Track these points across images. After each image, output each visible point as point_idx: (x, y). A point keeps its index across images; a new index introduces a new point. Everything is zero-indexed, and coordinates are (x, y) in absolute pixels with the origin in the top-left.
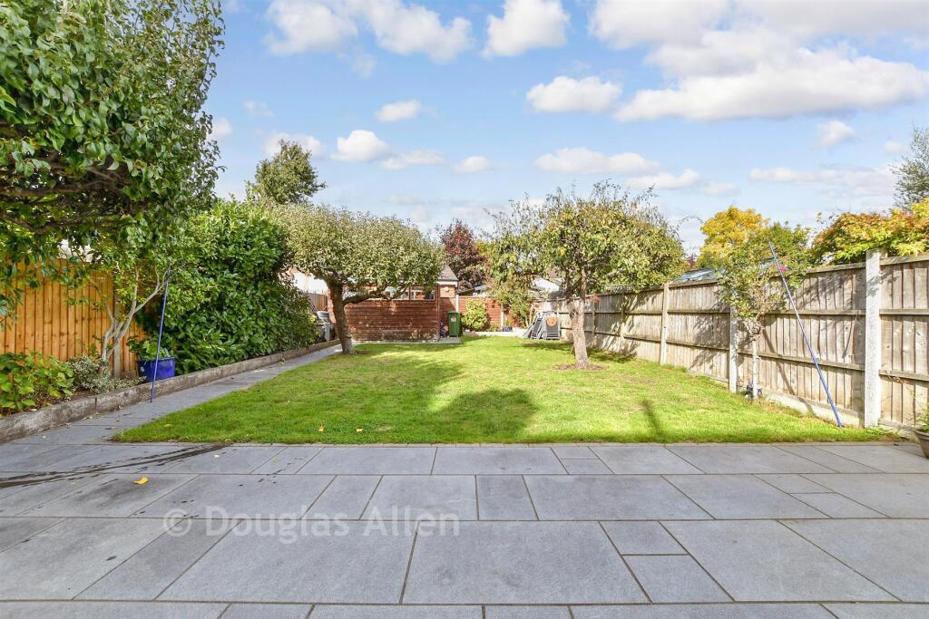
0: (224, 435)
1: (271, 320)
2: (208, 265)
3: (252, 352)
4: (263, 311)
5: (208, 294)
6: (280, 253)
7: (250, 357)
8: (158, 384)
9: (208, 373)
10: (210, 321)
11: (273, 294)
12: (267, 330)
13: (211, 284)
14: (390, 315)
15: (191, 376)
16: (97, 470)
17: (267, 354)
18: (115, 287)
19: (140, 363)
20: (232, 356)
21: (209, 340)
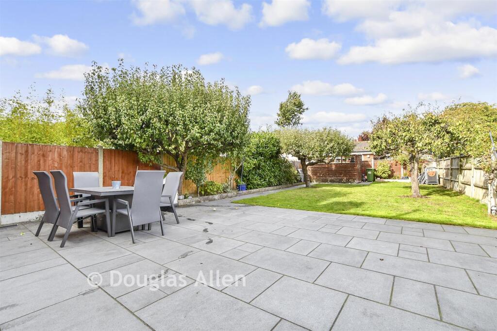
0: (255, 204)
1: (276, 173)
2: (254, 156)
3: (270, 184)
4: (273, 170)
5: (255, 164)
6: (278, 148)
7: (270, 186)
8: (241, 192)
9: (255, 190)
10: (256, 173)
11: (278, 163)
12: (275, 177)
13: (255, 161)
14: (332, 171)
15: (250, 190)
16: (229, 206)
17: (275, 186)
18: (231, 164)
19: (237, 186)
20: (262, 185)
21: (256, 180)
